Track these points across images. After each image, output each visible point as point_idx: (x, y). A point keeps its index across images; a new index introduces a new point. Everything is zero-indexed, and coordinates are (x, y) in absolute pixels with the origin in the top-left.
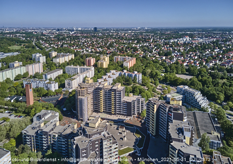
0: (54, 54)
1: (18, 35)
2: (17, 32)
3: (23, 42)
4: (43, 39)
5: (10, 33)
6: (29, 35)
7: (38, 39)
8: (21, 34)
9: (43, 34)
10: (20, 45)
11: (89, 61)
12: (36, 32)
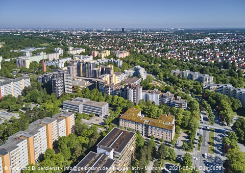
0: (71, 48)
1: (50, 35)
2: (50, 33)
3: (53, 41)
4: (69, 39)
5: (43, 34)
6: (60, 35)
7: (65, 39)
8: (53, 34)
9: (72, 35)
10: (50, 43)
11: (94, 53)
12: (66, 33)
